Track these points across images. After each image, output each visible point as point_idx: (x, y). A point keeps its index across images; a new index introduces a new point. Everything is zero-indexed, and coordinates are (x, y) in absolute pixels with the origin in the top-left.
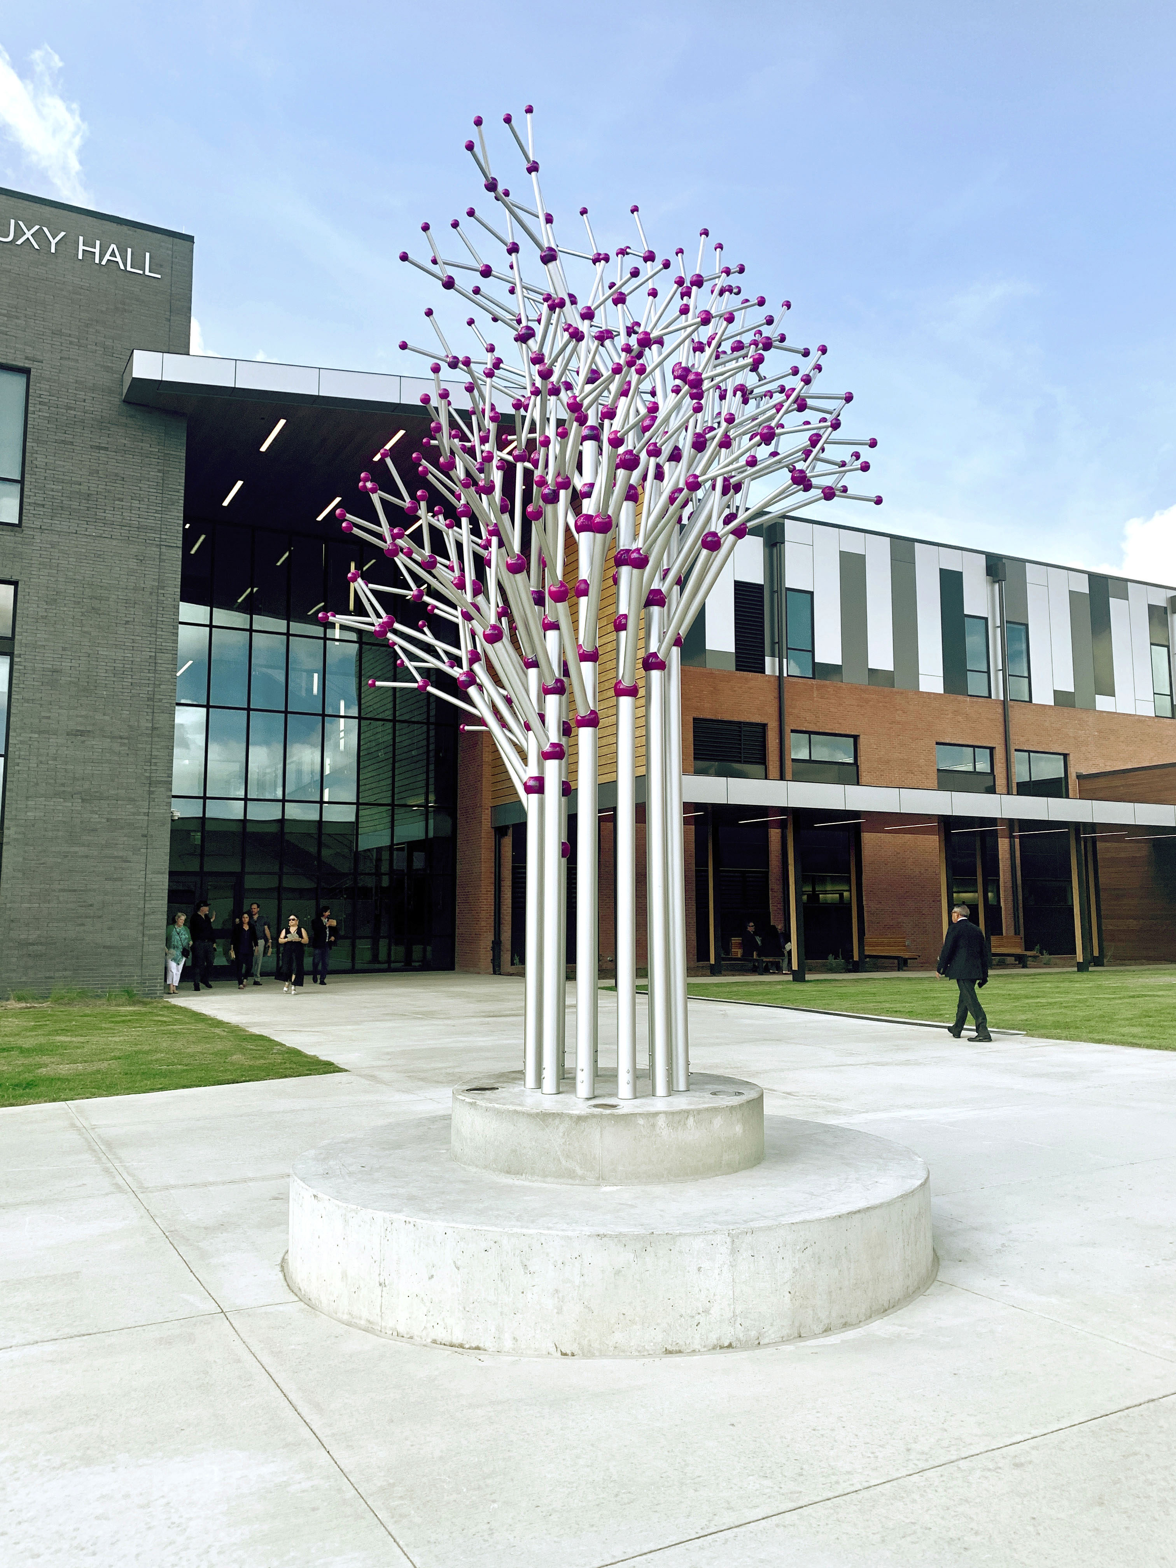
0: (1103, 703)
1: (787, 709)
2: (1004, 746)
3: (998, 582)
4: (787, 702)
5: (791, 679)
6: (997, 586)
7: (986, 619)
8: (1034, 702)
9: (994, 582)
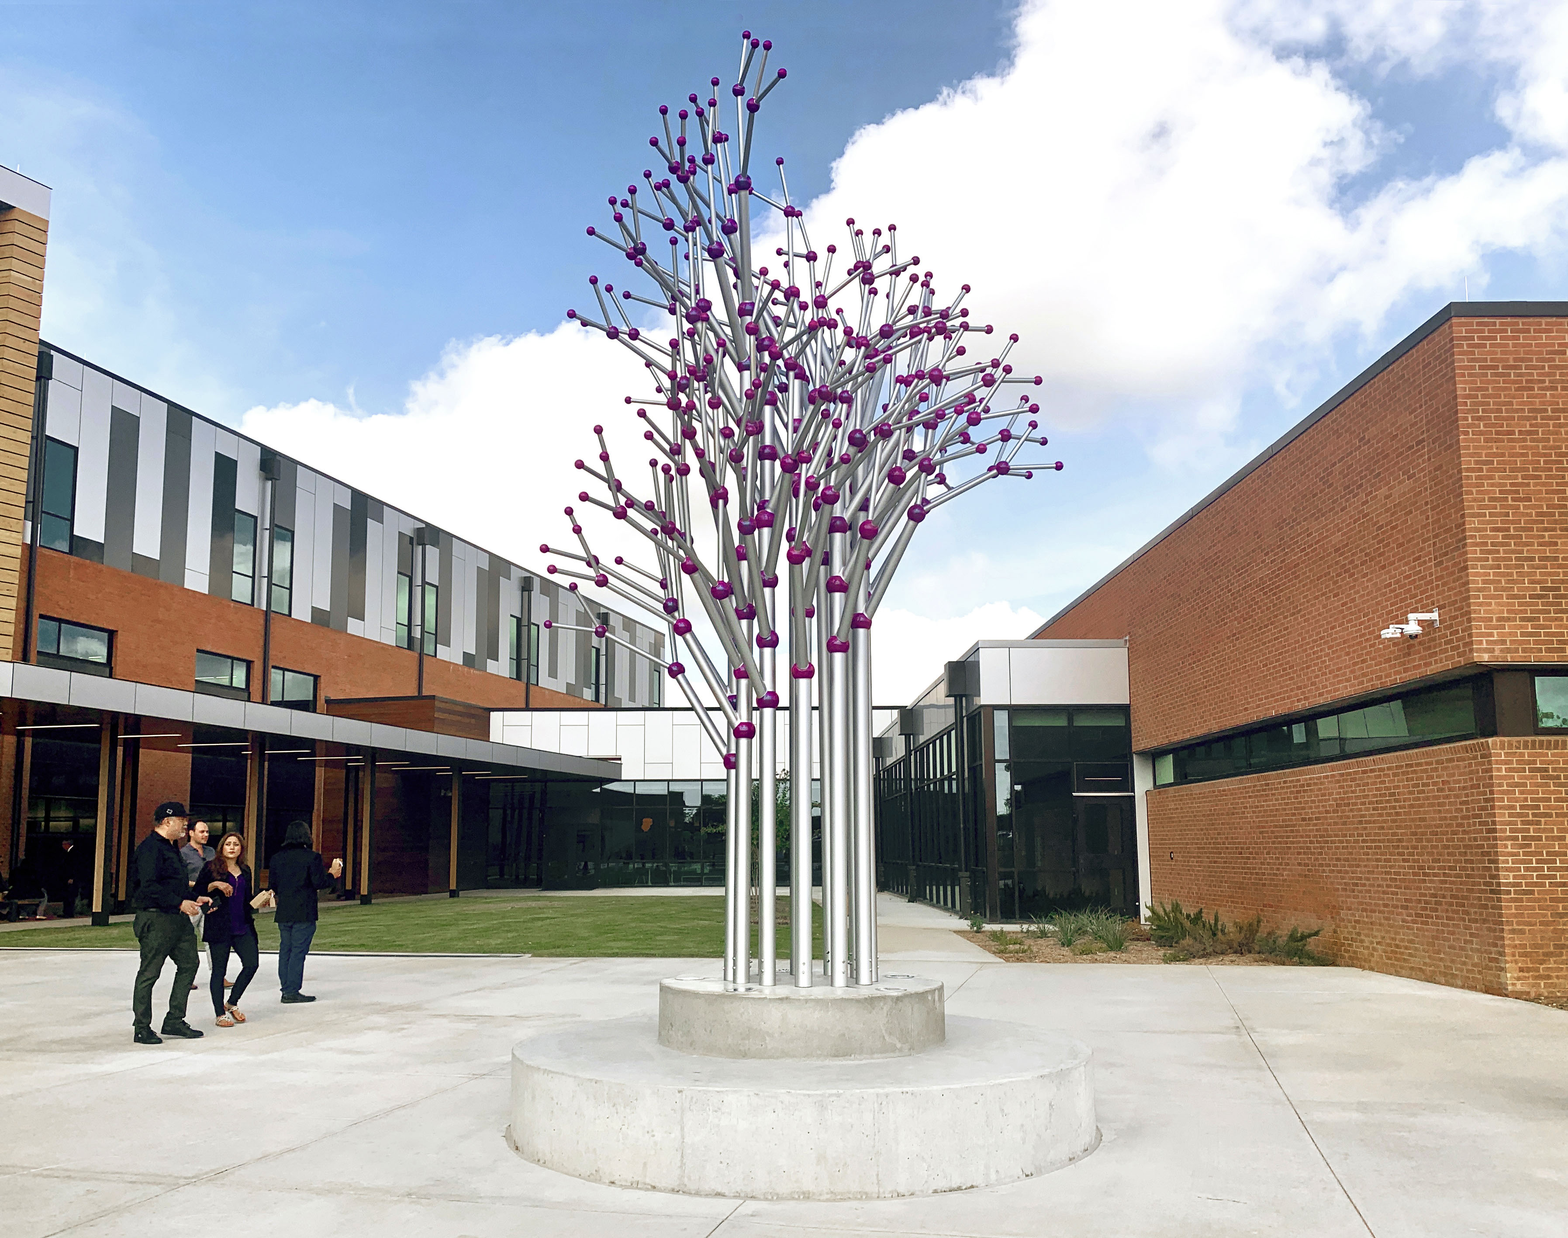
0: (354, 627)
1: (38, 588)
2: (262, 661)
3: (271, 479)
4: (38, 580)
5: (44, 551)
6: (269, 484)
7: (255, 518)
8: (293, 616)
9: (267, 479)
